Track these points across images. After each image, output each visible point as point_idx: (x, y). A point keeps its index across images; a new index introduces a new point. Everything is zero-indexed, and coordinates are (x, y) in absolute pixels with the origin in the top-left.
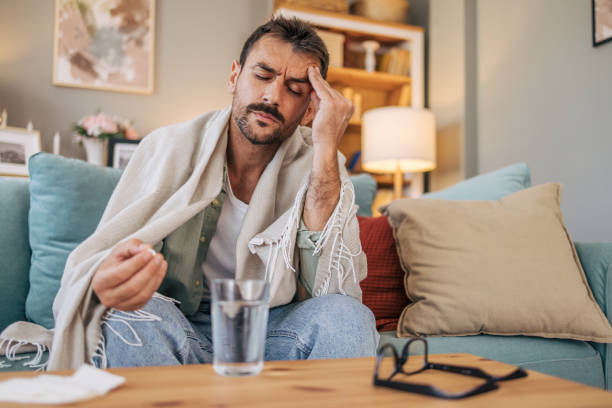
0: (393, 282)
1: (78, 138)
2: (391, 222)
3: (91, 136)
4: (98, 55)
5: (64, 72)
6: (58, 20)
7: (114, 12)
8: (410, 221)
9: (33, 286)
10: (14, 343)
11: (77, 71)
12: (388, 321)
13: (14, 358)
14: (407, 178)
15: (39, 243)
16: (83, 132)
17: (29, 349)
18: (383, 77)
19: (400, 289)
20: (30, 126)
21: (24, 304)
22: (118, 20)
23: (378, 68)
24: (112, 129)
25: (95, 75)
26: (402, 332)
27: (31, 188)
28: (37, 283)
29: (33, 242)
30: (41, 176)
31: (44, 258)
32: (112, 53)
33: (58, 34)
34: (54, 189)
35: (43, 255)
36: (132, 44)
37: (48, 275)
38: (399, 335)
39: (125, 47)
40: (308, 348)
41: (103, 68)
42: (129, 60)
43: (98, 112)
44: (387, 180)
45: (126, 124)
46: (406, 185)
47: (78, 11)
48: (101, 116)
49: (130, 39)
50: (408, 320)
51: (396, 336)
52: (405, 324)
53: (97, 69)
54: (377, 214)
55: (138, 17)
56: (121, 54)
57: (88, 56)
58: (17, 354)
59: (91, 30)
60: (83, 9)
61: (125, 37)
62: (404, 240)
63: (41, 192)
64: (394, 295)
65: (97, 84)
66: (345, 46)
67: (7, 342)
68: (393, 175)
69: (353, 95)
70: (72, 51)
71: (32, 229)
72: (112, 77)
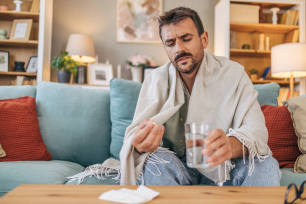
0: (291, 142)
1: (128, 67)
2: (290, 110)
3: (134, 66)
4: (137, 27)
5: (122, 36)
6: (118, 12)
7: (143, 5)
8: (300, 110)
9: (113, 140)
10: (108, 169)
11: (127, 34)
12: (288, 162)
13: (108, 176)
14: (297, 80)
15: (115, 120)
16: (131, 64)
17: (114, 172)
18: (282, 26)
19: (295, 146)
20: (108, 62)
21: (109, 148)
22: (145, 9)
23: (279, 22)
24: (143, 62)
25: (135, 36)
26: (297, 170)
27: (111, 94)
28: (115, 138)
29: (112, 120)
30: (114, 89)
31: (118, 127)
32: (143, 25)
33: (118, 18)
34: (121, 95)
35: (117, 125)
36: (152, 20)
37: (119, 135)
38: (295, 171)
39: (148, 22)
40: (242, 179)
41: (139, 33)
42: (150, 28)
43: (136, 54)
44: (285, 82)
45: (150, 59)
46: (296, 84)
47: (127, 7)
48: (139, 56)
49: (151, 18)
50: (300, 164)
51: (293, 172)
52: (299, 165)
53: (136, 33)
54: (281, 105)
55: (154, 6)
56: (147, 25)
57: (132, 27)
58: (110, 174)
59: (133, 15)
60: (129, 5)
61: (148, 17)
62: (298, 120)
63: (115, 96)
64: (292, 149)
65: (136, 40)
66: (260, 11)
67: (105, 168)
68: (288, 79)
69: (265, 38)
70: (125, 26)
71: (112, 113)
72: (143, 37)
